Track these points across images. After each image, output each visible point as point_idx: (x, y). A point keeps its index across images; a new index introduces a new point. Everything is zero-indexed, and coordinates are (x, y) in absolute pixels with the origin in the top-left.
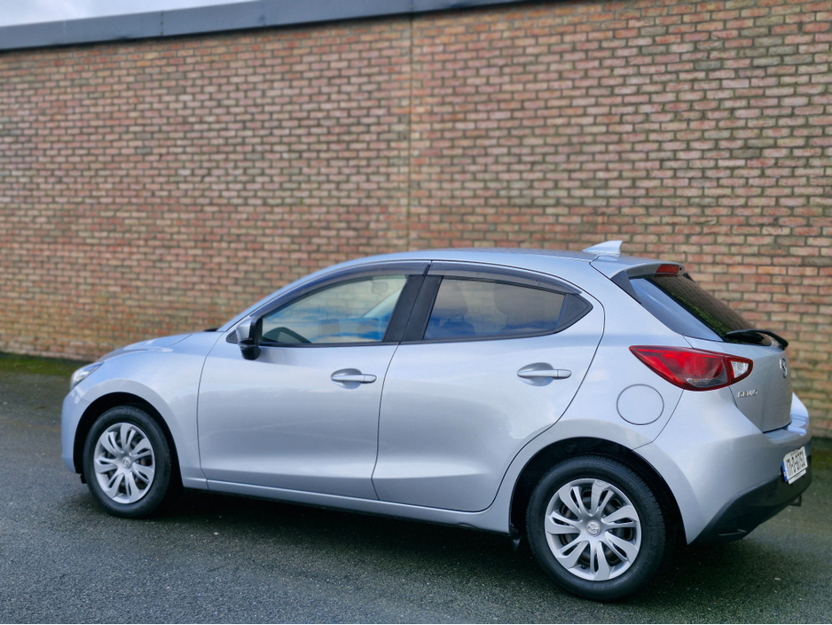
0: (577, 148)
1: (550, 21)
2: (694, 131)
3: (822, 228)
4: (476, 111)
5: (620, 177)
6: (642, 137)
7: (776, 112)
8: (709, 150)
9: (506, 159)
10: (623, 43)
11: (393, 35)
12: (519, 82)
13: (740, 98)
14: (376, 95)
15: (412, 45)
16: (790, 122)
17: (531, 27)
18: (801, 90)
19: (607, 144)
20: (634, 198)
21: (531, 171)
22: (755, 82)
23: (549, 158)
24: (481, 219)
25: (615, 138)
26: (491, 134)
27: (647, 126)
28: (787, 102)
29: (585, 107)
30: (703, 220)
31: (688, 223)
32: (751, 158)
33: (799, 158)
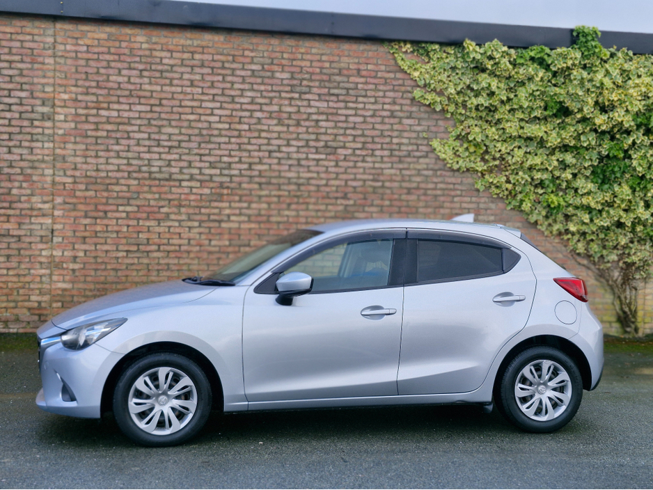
0: (207, 139)
1: (182, 42)
2: (292, 133)
3: (373, 201)
4: (119, 102)
5: (240, 162)
6: (256, 134)
7: (344, 125)
8: (302, 147)
9: (147, 143)
10: (240, 66)
11: (36, 31)
12: (157, 84)
13: (322, 113)
14: (18, 79)
15: (55, 41)
16: (353, 132)
17: (167, 44)
18: (360, 112)
19: (230, 137)
20: (251, 177)
21: (169, 153)
22: (331, 104)
23: (183, 144)
24: (125, 188)
25: (236, 133)
26: (133, 122)
27: (259, 127)
28: (351, 119)
29: (212, 109)
30: (299, 193)
31: (289, 196)
32: (330, 154)
33: (359, 156)
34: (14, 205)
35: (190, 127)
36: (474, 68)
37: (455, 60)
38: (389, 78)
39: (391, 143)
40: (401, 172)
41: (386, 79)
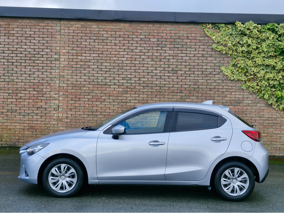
0: (121, 67)
1: (111, 27)
2: (158, 64)
3: (194, 94)
4: (85, 53)
5: (135, 77)
6: (142, 65)
7: (181, 61)
8: (162, 70)
9: (97, 70)
10: (136, 36)
11: (53, 25)
12: (101, 45)
13: (171, 56)
14: (46, 44)
15: (61, 29)
16: (185, 64)
17: (105, 28)
18: (188, 55)
19: (131, 67)
20: (140, 84)
21: (105, 74)
22: (175, 52)
23: (111, 70)
24: (87, 89)
25: (134, 65)
26: (91, 61)
27: (143, 62)
28: (184, 58)
29: (124, 55)
30: (161, 91)
31: (156, 92)
32: (174, 73)
33: (187, 74)
34: (44, 96)
35: (114, 63)
36: (241, 34)
37: (232, 31)
38: (202, 40)
39: (202, 68)
40: (207, 81)
41: (200, 40)
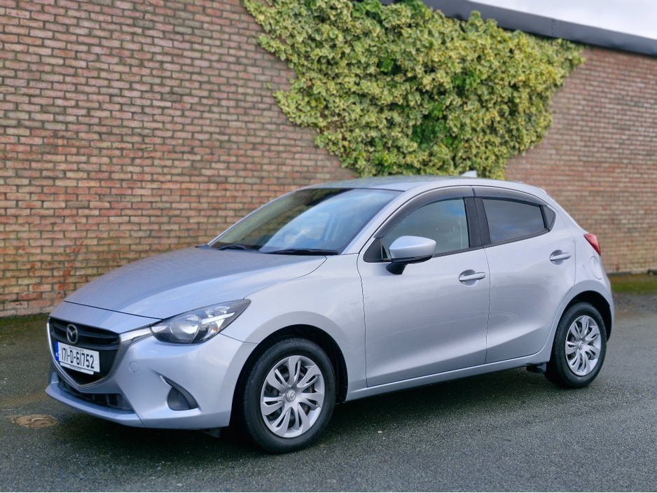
0: (37, 75)
2: (135, 75)
3: (219, 156)
5: (77, 106)
6: (95, 74)
7: (190, 69)
8: (146, 91)
13: (167, 54)
16: (199, 78)
18: (206, 56)
19: (64, 75)
20: (90, 125)
22: (176, 44)
23: (8, 81)
25: (72, 71)
27: (98, 65)
28: (197, 63)
29: (43, 39)
30: (143, 146)
31: (133, 149)
32: (175, 102)
33: (205, 105)
35: (16, 60)
36: (317, 17)
37: (299, 7)
38: (234, 20)
39: (236, 93)
40: (246, 126)
41: (231, 20)
